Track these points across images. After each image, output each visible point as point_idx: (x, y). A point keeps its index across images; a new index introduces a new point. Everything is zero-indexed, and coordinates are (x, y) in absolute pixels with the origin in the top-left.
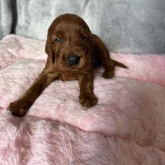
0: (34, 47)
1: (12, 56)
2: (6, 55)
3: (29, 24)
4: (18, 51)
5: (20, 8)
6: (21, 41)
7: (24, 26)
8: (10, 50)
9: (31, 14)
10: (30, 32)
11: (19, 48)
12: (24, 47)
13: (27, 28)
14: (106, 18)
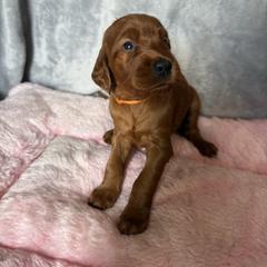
0: (73, 109)
1: (39, 135)
2: (28, 133)
3: (56, 63)
4: (45, 121)
5: (39, 35)
6: (46, 99)
7: (45, 67)
8: (32, 121)
9: (60, 48)
10: (57, 76)
11: (47, 115)
12: (55, 111)
13: (51, 70)
14: (197, 60)
